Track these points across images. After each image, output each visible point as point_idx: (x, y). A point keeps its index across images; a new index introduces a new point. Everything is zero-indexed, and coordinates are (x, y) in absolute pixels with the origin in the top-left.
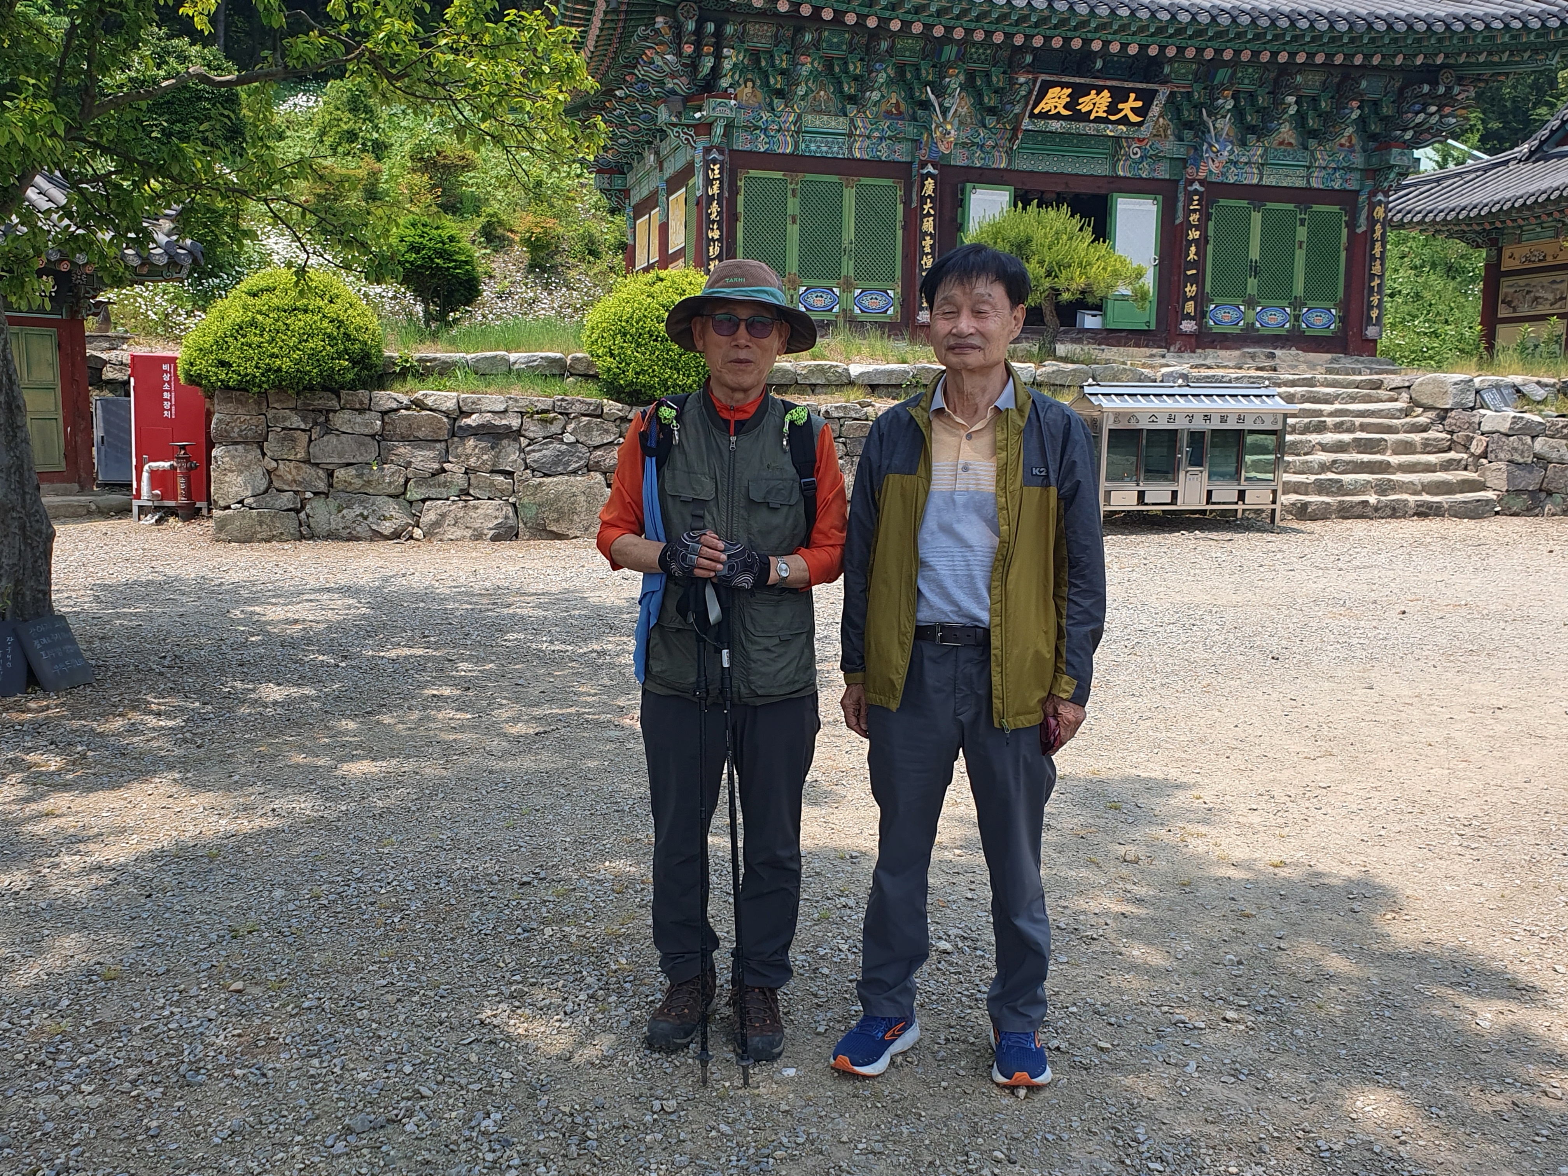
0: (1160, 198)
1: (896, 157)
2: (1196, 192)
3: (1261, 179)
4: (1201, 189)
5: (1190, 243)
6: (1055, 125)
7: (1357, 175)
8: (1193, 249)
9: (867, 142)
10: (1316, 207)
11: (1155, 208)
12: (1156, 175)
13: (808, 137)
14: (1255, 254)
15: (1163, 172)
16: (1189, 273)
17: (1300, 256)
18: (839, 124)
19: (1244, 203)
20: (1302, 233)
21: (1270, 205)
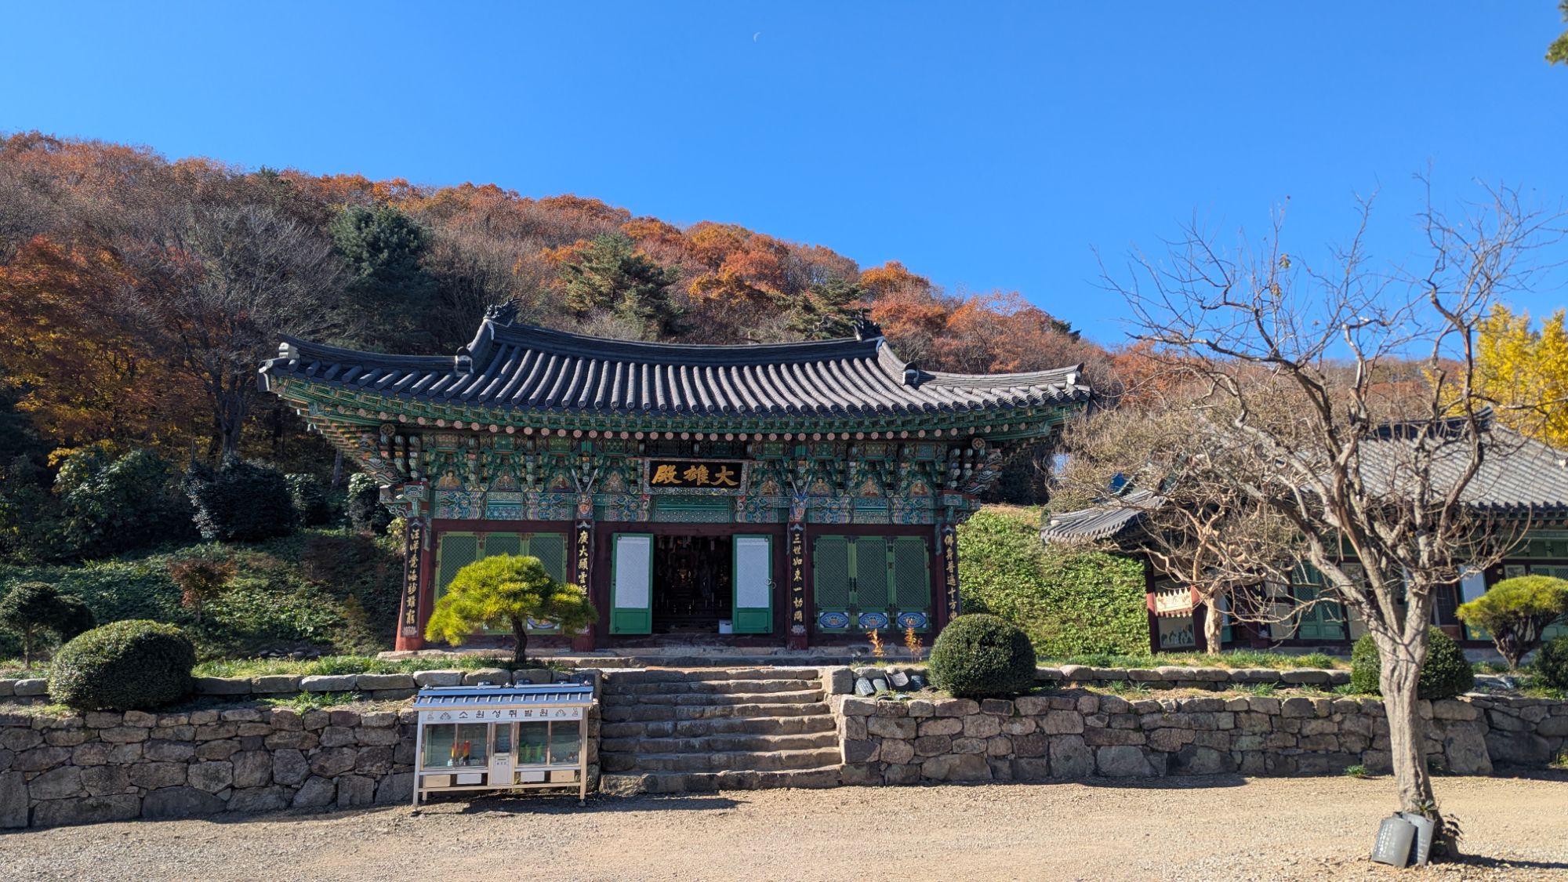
0: (771, 536)
1: (561, 518)
2: (797, 531)
3: (852, 519)
4: (801, 529)
5: (795, 568)
6: (671, 490)
7: (930, 514)
8: (798, 572)
9: (539, 509)
10: (900, 538)
11: (767, 544)
12: (767, 521)
13: (492, 507)
14: (853, 573)
15: (773, 518)
16: (797, 590)
17: (891, 573)
18: (516, 497)
19: (841, 537)
20: (891, 557)
21: (862, 538)
